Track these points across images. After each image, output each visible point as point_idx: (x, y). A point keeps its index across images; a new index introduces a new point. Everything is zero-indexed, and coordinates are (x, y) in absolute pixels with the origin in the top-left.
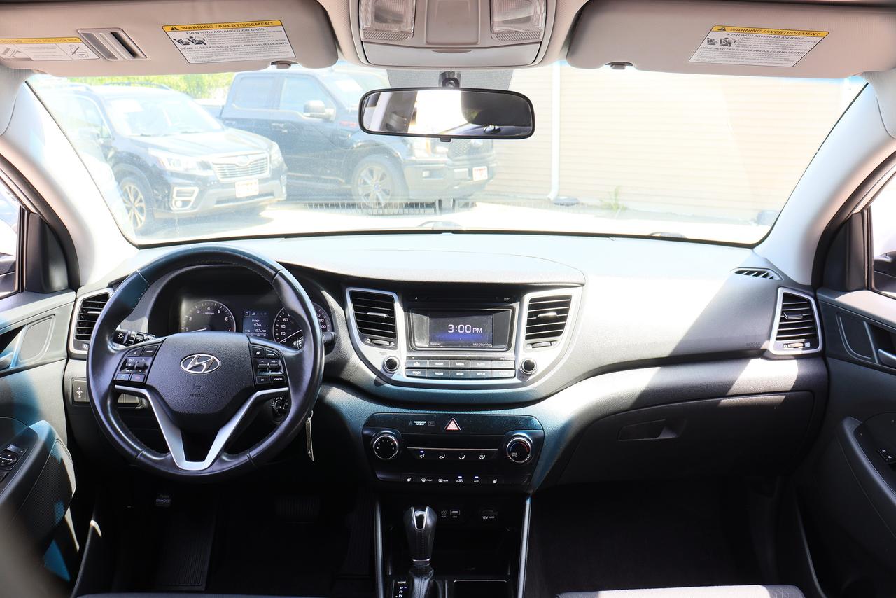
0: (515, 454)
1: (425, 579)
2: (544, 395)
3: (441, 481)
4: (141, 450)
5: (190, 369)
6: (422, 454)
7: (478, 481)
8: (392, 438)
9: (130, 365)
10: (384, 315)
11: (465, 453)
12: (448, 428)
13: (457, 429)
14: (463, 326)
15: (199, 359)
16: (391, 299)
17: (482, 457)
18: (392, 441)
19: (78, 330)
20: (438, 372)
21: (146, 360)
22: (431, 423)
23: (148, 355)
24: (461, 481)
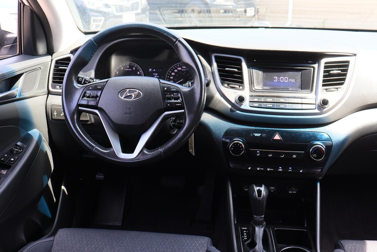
0: (315, 155)
1: (262, 228)
2: (332, 120)
3: (269, 170)
4: (95, 146)
5: (124, 98)
6: (258, 153)
7: (291, 170)
8: (240, 143)
9: (87, 95)
10: (236, 70)
11: (284, 153)
12: (275, 138)
13: (279, 139)
14: (283, 78)
15: (129, 92)
16: (240, 61)
17: (294, 156)
18: (241, 145)
19: (54, 78)
20: (268, 104)
21: (97, 92)
22: (264, 135)
23: (99, 89)
24: (281, 170)
